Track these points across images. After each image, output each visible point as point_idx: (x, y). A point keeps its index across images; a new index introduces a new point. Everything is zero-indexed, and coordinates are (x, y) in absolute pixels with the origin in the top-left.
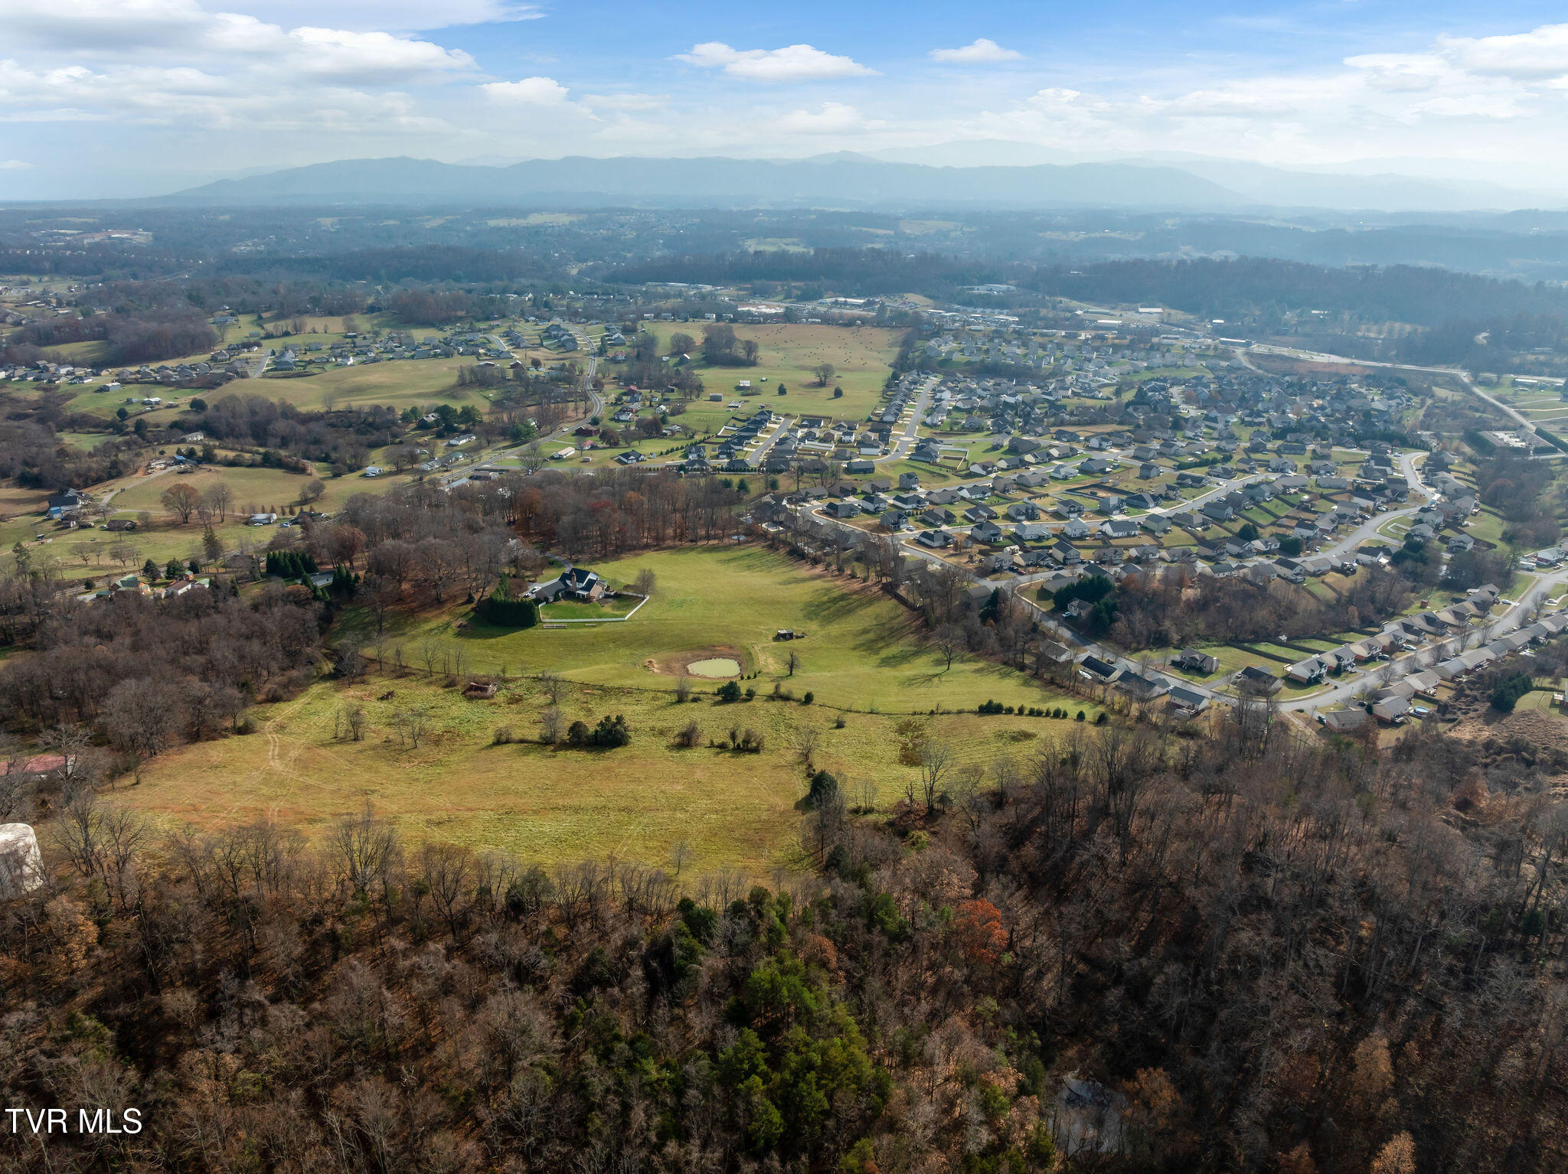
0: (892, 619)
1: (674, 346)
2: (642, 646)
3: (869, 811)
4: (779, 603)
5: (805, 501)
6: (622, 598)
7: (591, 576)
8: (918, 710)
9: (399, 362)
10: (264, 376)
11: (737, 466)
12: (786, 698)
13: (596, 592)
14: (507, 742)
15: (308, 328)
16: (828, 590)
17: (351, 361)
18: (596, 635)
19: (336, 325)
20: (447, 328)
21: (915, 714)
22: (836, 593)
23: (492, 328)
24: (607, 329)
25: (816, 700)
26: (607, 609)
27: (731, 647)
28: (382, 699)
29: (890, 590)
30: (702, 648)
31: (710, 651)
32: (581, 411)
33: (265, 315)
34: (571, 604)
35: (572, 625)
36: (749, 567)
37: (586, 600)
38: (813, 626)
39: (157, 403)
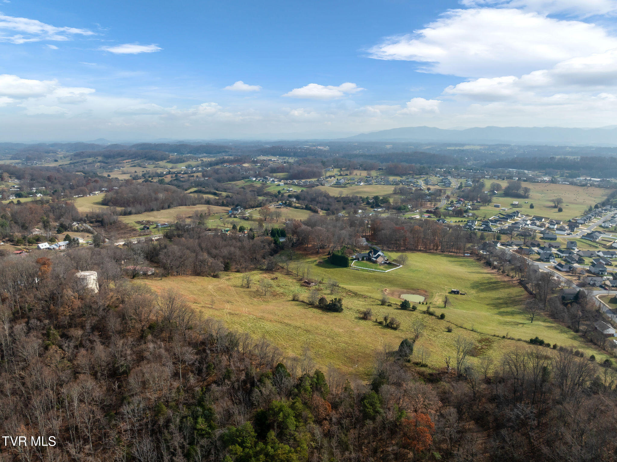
0: (517, 296)
1: (492, 187)
2: (387, 283)
3: (425, 366)
4: (462, 279)
5: (510, 246)
6: (389, 264)
7: (380, 253)
8: (497, 334)
9: (378, 185)
10: (331, 186)
11: (488, 229)
12: (431, 314)
13: (380, 260)
14: (297, 301)
15: (354, 173)
16: (491, 278)
17: (362, 184)
18: (370, 275)
19: (364, 174)
20: (404, 177)
21: (494, 336)
22: (494, 280)
23: (421, 178)
24: (467, 181)
25: (446, 318)
26: (382, 267)
27: (426, 292)
28: (272, 279)
29: (522, 283)
30: (413, 289)
31: (415, 291)
32: (433, 205)
33: (343, 169)
34: (368, 263)
35: (363, 270)
36: (461, 265)
37: (375, 262)
38: (473, 292)
39: (291, 190)
